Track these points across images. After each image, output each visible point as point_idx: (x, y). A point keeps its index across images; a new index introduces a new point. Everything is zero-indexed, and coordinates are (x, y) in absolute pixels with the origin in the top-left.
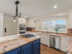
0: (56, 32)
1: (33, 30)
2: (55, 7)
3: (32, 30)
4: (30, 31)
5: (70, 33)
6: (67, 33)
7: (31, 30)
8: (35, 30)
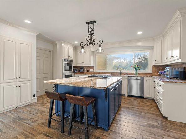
0: (136, 72)
1: (88, 71)
2: (140, 33)
3: (86, 70)
4: (81, 73)
5: (155, 72)
6: (151, 72)
7: (84, 71)
8: (92, 70)
